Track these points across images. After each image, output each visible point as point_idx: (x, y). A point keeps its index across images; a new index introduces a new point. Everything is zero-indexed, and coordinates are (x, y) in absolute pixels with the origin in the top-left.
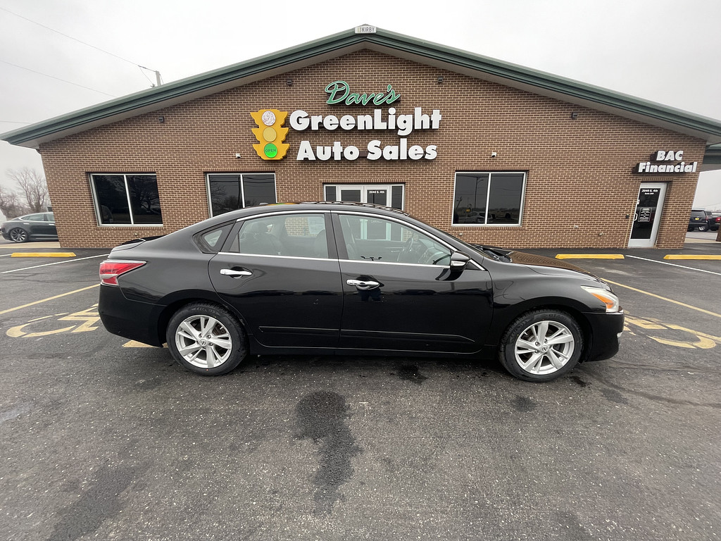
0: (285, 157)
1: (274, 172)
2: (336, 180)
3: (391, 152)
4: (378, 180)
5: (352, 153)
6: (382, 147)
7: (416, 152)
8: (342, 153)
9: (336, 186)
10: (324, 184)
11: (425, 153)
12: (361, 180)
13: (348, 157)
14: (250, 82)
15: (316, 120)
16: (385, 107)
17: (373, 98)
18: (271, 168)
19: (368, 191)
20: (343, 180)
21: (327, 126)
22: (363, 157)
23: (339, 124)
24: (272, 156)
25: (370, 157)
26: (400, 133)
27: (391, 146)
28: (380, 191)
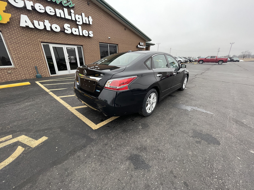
0: (8, 23)
2: (49, 41)
3: (75, 31)
4: (71, 43)
5: (57, 28)
6: (71, 28)
7: (85, 33)
8: (51, 27)
9: (49, 44)
10: (41, 42)
11: (89, 34)
13: (54, 29)
15: (29, 4)
16: (68, 8)
17: (62, 2)
19: (67, 48)
20: (53, 41)
21: (38, 9)
22: (62, 31)
23: (45, 10)
25: (66, 31)
26: (78, 23)
27: (75, 28)
28: (72, 48)
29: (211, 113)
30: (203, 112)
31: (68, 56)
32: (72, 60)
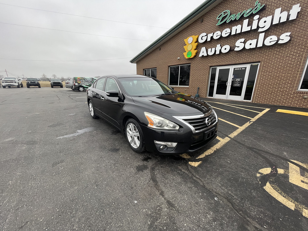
0: (195, 56)
1: (190, 63)
2: (216, 64)
3: (251, 44)
4: (241, 62)
5: (226, 49)
6: (245, 42)
7: (271, 40)
8: (220, 50)
9: (217, 67)
10: (211, 67)
11: (279, 39)
12: (230, 63)
13: (223, 51)
14: (186, 26)
15: (210, 36)
16: (251, 16)
17: (244, 13)
18: (189, 62)
19: (234, 69)
20: (220, 64)
21: (215, 37)
22: (232, 50)
23: (221, 35)
24: (189, 56)
25: (236, 49)
26: (260, 30)
27: (252, 40)
28: (241, 68)
29: (58, 138)
30: (66, 135)
31: (233, 79)
32: (236, 83)
